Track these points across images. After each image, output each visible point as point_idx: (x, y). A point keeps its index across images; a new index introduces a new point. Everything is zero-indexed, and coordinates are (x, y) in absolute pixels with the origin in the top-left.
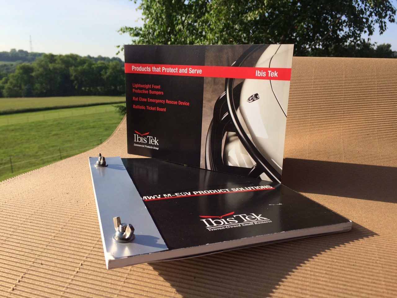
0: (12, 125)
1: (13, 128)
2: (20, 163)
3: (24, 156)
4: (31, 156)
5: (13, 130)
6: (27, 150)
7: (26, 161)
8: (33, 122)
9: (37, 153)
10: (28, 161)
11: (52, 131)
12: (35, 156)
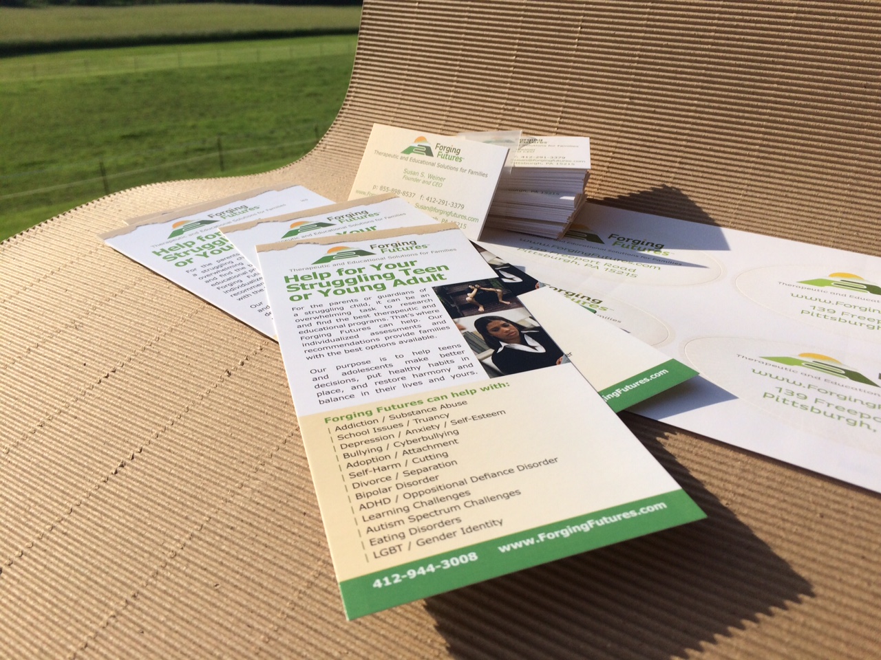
0: (227, 67)
1: (227, 72)
2: (238, 151)
3: (248, 136)
4: (260, 139)
5: (228, 78)
6: (254, 124)
7: (250, 149)
8: (269, 63)
9: (272, 132)
10: (253, 149)
11: (305, 85)
12: (268, 139)
